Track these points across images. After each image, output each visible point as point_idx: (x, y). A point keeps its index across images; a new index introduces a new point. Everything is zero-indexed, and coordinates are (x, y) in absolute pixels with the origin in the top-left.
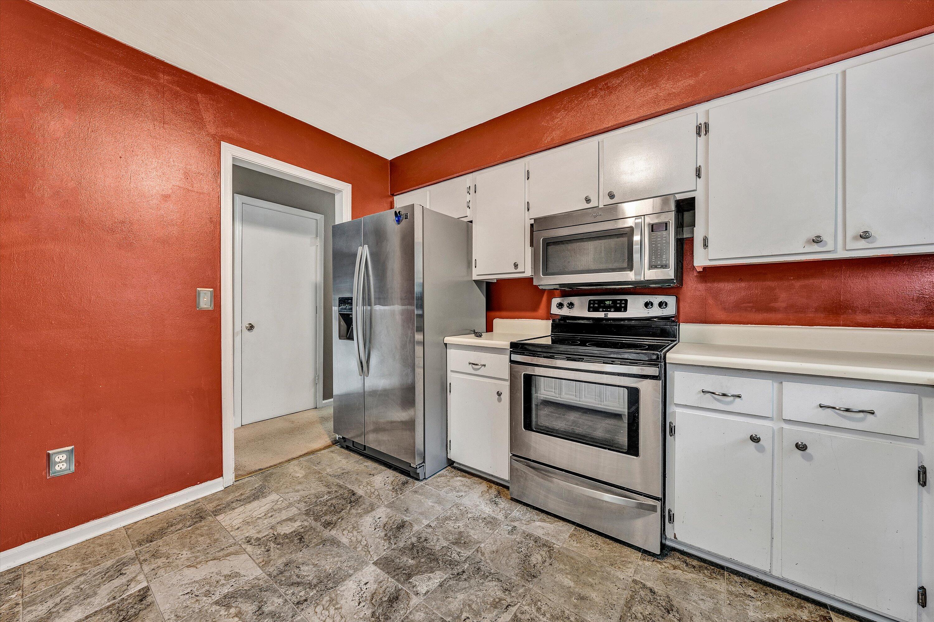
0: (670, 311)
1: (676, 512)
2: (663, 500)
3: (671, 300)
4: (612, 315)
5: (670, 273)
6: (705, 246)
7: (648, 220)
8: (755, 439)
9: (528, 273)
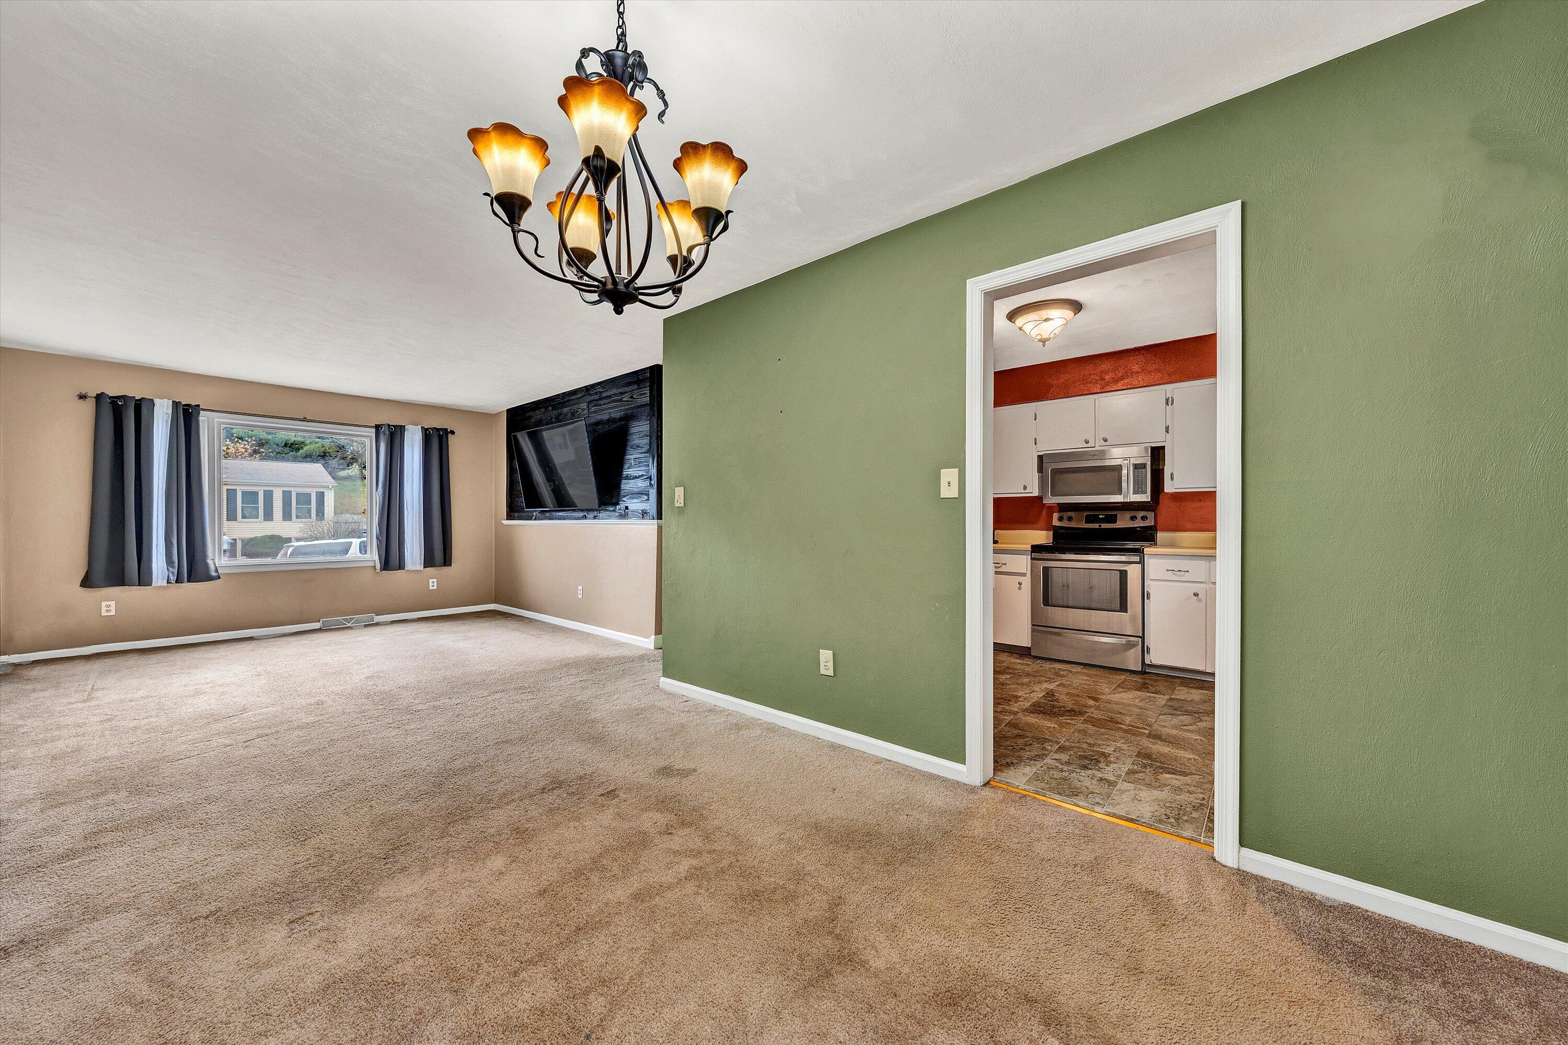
0: (1150, 522)
1: (1151, 647)
2: (1143, 638)
3: (1151, 515)
4: (1104, 526)
5: (1145, 497)
6: (1172, 479)
7: (1133, 461)
8: (1196, 595)
9: (1036, 493)
